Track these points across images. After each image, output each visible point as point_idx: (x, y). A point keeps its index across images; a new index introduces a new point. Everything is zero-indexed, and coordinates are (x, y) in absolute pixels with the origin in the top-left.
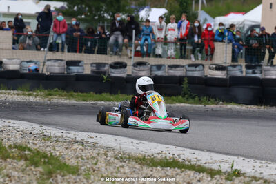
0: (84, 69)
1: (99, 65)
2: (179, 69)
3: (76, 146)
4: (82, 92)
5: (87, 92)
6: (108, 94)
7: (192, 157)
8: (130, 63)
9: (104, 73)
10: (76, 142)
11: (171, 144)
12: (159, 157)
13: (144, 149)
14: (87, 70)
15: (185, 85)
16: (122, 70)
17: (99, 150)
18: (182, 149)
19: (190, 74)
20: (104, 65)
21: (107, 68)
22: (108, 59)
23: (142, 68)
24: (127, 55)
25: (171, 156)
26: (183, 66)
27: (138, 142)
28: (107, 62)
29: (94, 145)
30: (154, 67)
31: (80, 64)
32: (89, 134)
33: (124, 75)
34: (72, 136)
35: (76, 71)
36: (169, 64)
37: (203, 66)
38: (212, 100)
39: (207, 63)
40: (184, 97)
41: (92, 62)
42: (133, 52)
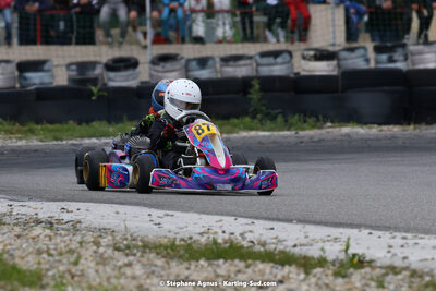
0: (53, 77)
1: (83, 67)
2: (242, 62)
3: (38, 230)
4: (51, 123)
5: (60, 122)
6: (104, 123)
7: (268, 236)
8: (144, 58)
9: (95, 81)
10: (38, 222)
11: (228, 214)
12: (203, 240)
13: (173, 228)
14: (61, 78)
15: (255, 94)
16: (130, 72)
17: (84, 235)
18: (249, 221)
19: (265, 71)
20: (93, 65)
21: (99, 70)
22: (100, 53)
23: (168, 66)
24: (137, 42)
25: (226, 236)
26: (250, 58)
27: (161, 213)
28: (97, 59)
29: (75, 226)
30: (194, 64)
31: (46, 67)
32: (63, 204)
33: (133, 83)
34: (31, 212)
35: (37, 81)
36: (223, 54)
37: (290, 53)
38: (311, 120)
39: (298, 48)
40: (254, 117)
41: (68, 60)
42: (150, 36)
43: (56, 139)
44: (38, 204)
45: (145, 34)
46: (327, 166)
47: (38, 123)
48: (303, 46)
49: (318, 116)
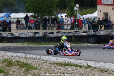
2: (71, 33)
3: (36, 60)
4: (39, 42)
5: (41, 42)
6: (48, 42)
7: (74, 62)
8: (55, 32)
9: (47, 36)
11: (68, 58)
12: (64, 62)
13: (59, 60)
14: (41, 35)
15: (73, 38)
16: (53, 34)
18: (71, 59)
19: (75, 35)
20: (47, 33)
21: (47, 34)
23: (59, 33)
24: (54, 29)
25: (68, 62)
26: (73, 32)
27: (57, 58)
29: (43, 60)
30: (63, 33)
31: (39, 33)
32: (41, 56)
33: (53, 36)
34: (35, 57)
35: (37, 35)
36: (68, 32)
37: (79, 32)
38: (82, 43)
39: (80, 31)
40: (73, 42)
41: (43, 32)
42: (56, 28)
43: (40, 45)
44: (37, 56)
45: (55, 28)
46: (85, 50)
47: (37, 42)
48: (81, 30)
49: (83, 42)
